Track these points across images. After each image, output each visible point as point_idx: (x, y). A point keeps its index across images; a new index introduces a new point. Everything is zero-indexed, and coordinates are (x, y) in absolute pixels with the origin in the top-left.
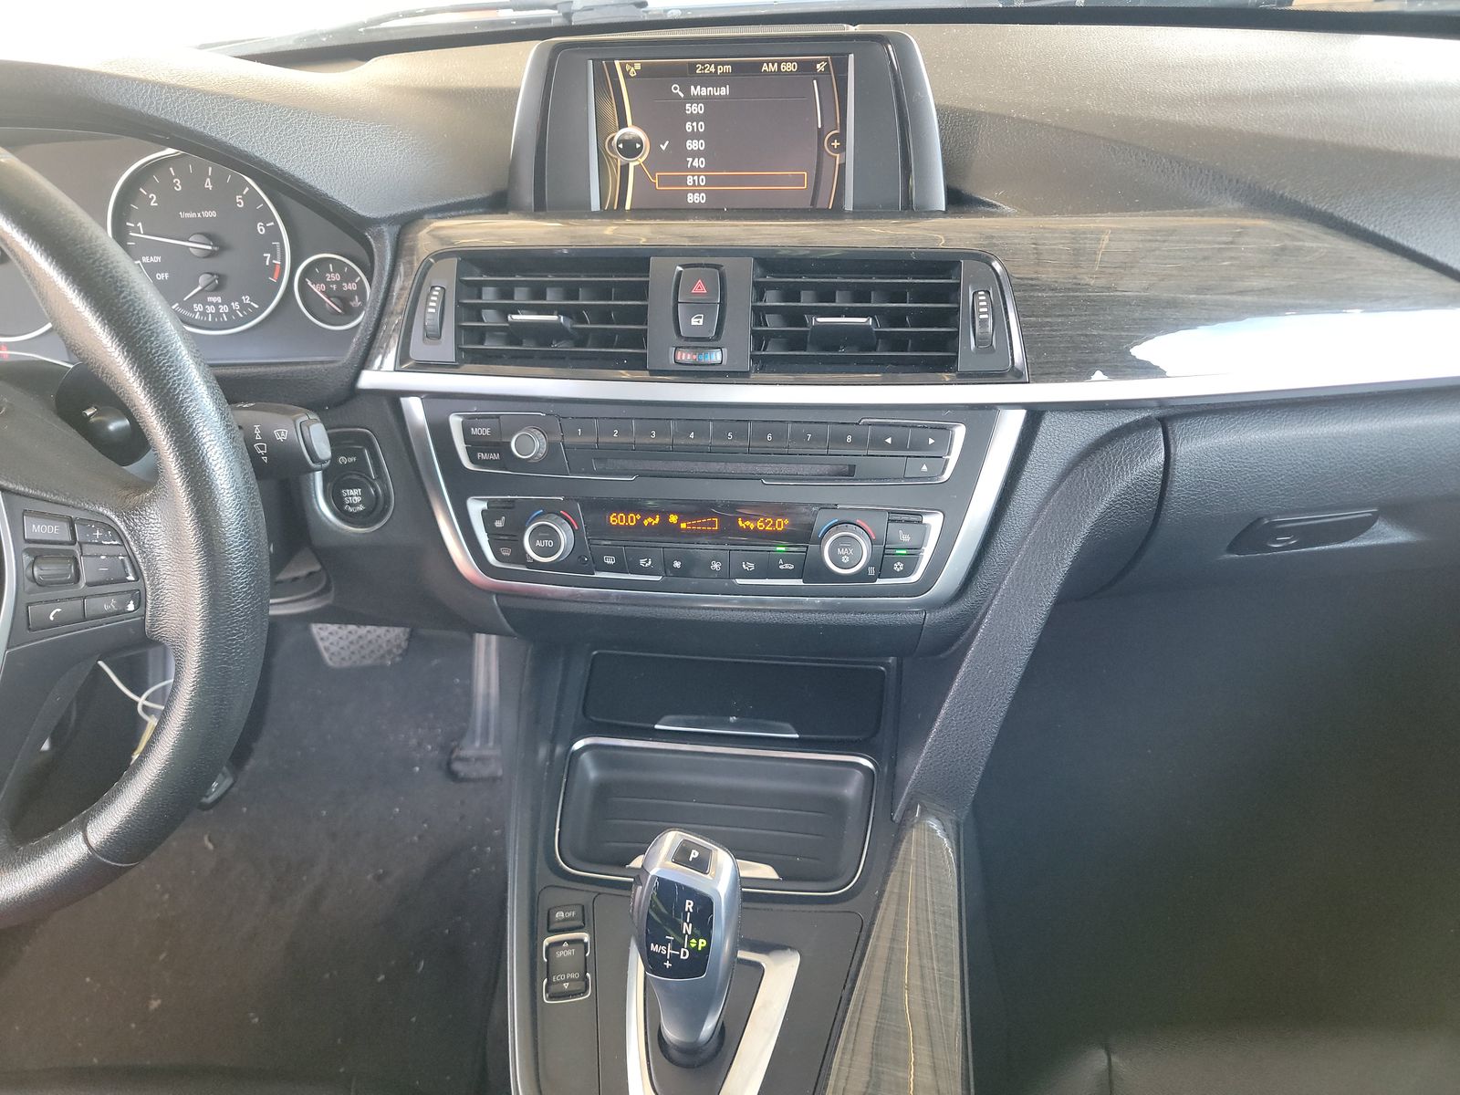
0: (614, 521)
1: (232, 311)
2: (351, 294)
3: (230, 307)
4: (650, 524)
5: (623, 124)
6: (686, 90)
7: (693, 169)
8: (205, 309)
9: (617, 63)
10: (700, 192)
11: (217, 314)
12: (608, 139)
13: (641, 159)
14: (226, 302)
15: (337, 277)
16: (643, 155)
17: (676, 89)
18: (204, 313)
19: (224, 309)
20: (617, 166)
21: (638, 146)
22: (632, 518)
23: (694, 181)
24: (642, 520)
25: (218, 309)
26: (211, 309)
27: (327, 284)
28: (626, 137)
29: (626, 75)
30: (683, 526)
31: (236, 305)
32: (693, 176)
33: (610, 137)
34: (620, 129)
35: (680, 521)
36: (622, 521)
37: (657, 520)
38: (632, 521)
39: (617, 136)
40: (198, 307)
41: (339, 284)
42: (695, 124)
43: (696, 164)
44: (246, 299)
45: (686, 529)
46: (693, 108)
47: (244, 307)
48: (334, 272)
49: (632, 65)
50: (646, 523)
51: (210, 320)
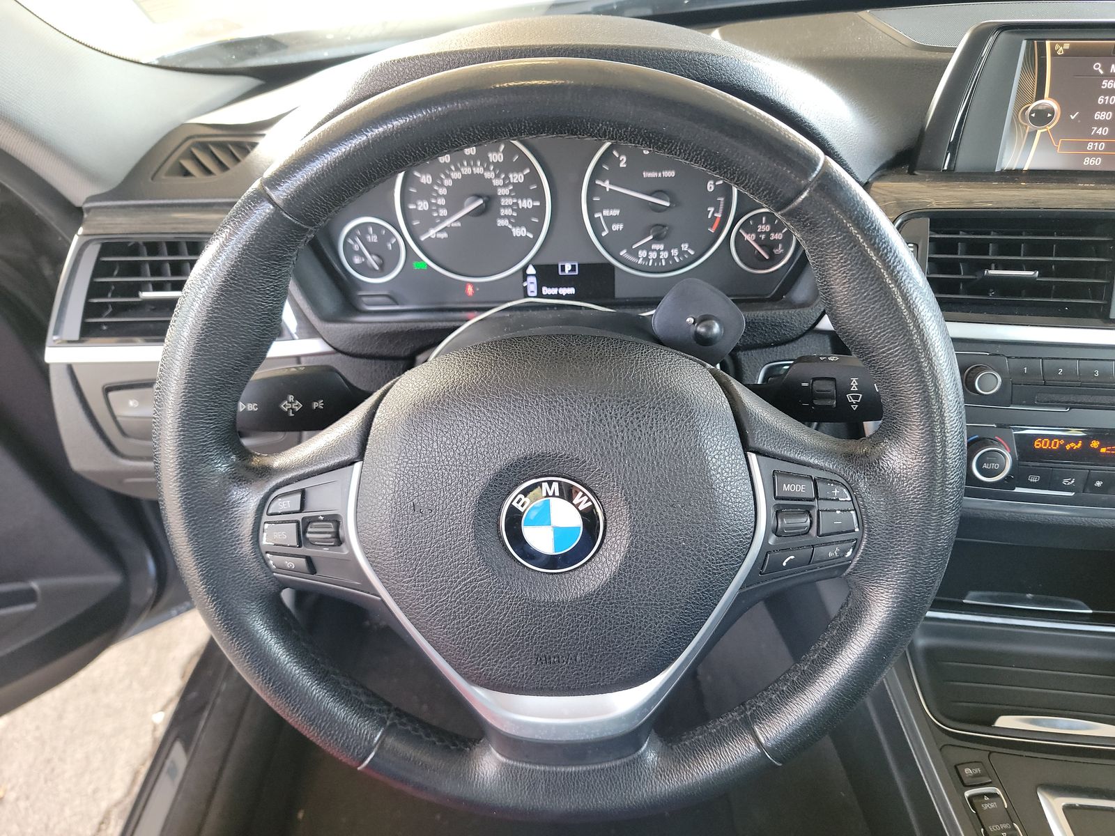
0: (1038, 445)
1: (671, 257)
2: (776, 242)
3: (670, 253)
4: (1072, 448)
5: (1040, 95)
6: (1106, 68)
7: (1097, 136)
8: (648, 255)
9: (1048, 43)
10: (1096, 156)
11: (658, 259)
12: (1024, 107)
13: (1049, 127)
14: (667, 249)
15: (767, 228)
16: (1053, 123)
17: (1097, 66)
18: (647, 259)
19: (664, 255)
20: (1025, 132)
21: (1049, 115)
22: (1056, 443)
23: (1094, 146)
24: (1065, 444)
25: (659, 255)
26: (653, 255)
27: (758, 234)
28: (1040, 108)
29: (1054, 53)
30: (1103, 450)
31: (675, 252)
32: (1095, 142)
33: (1026, 106)
34: (1036, 100)
35: (1100, 446)
36: (1045, 445)
37: (1080, 445)
38: (1055, 446)
39: (1032, 106)
40: (642, 254)
41: (768, 234)
42: (1107, 98)
43: (1099, 132)
44: (685, 247)
45: (1106, 454)
46: (1109, 84)
47: (681, 253)
48: (766, 224)
49: (1062, 45)
50: (1068, 447)
51: (650, 264)
